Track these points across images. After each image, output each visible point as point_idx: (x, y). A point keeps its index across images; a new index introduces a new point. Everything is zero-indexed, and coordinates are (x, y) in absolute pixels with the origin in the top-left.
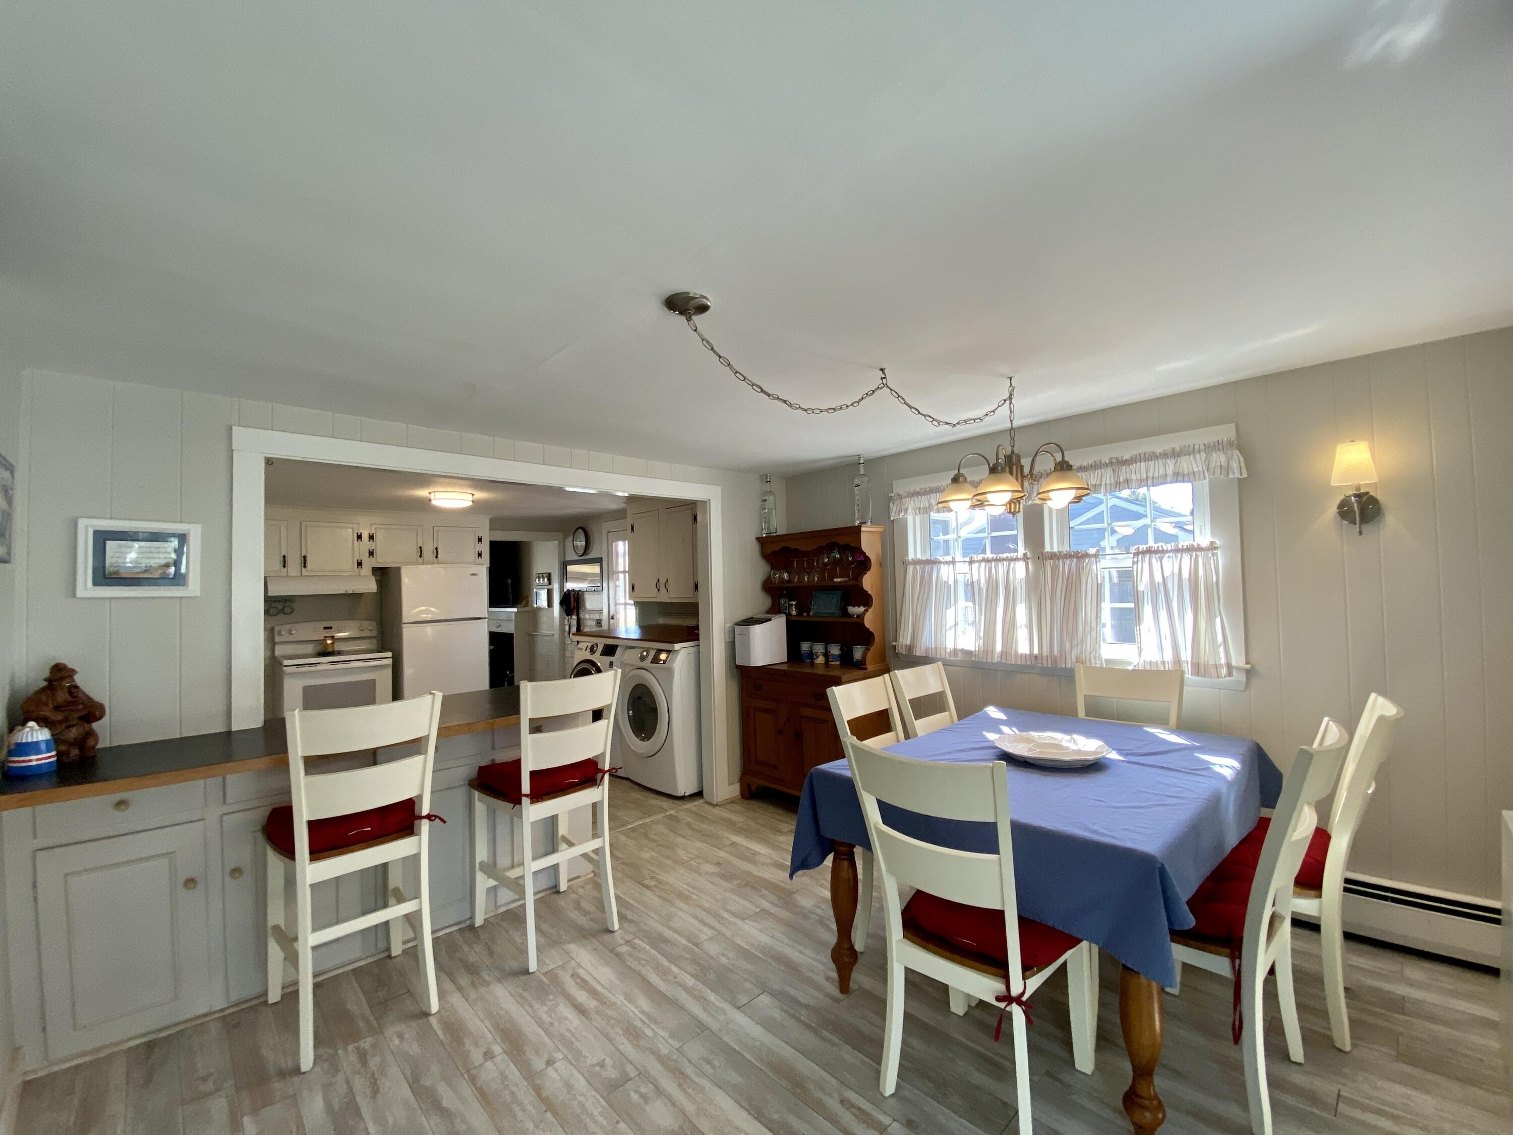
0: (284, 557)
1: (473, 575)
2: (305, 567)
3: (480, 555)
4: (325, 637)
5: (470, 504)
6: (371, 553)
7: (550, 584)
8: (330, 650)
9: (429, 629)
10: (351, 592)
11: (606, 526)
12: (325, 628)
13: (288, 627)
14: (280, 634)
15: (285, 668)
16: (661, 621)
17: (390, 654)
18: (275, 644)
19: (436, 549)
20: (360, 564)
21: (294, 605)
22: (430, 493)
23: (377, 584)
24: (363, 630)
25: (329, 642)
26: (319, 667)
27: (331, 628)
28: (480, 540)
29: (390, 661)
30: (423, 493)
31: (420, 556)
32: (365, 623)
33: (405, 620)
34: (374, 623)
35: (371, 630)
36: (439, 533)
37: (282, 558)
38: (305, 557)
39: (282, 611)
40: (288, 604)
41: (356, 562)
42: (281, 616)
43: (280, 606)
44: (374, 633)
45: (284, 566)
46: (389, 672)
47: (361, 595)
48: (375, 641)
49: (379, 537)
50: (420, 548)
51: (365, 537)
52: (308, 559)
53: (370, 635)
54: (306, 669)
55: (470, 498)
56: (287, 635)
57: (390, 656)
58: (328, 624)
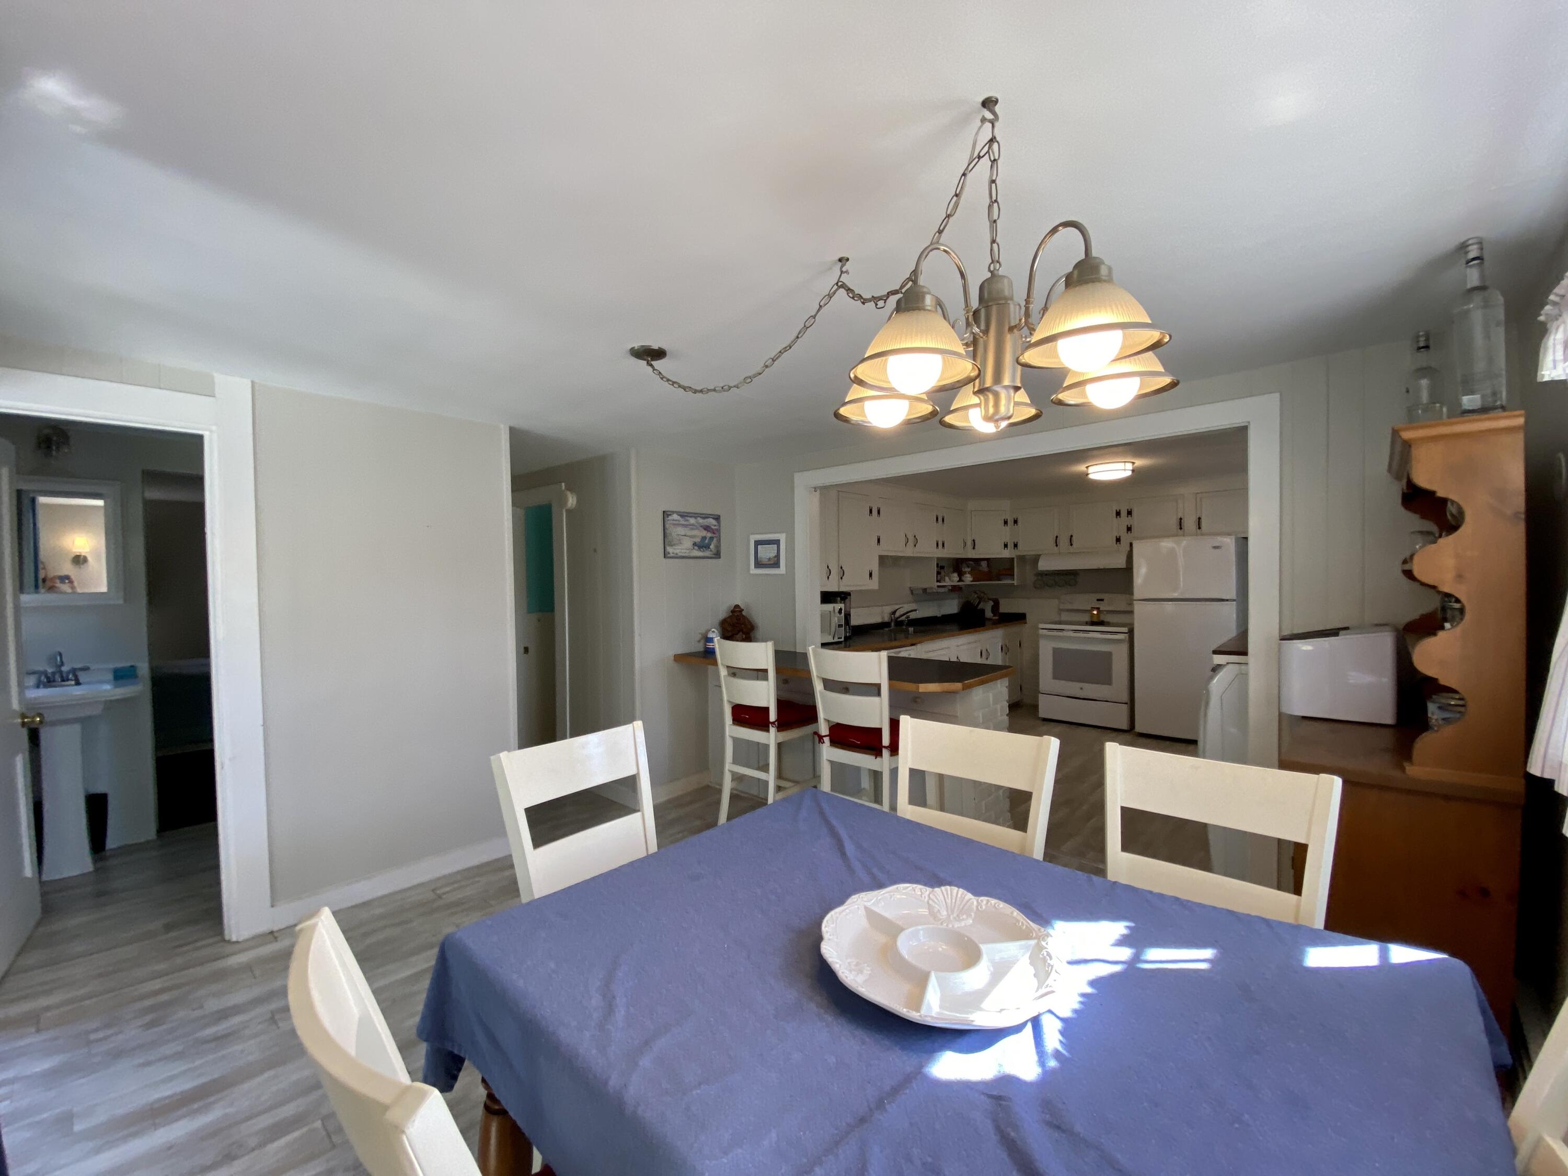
4: (1092, 608)
5: (1129, 473)
6: (1129, 529)
9: (1169, 606)
12: (1098, 600)
20: (1118, 540)
21: (1078, 578)
22: (1087, 467)
25: (1095, 612)
27: (1102, 600)
30: (1082, 468)
31: (1180, 529)
33: (1137, 598)
37: (1054, 538)
38: (1072, 536)
41: (1115, 538)
55: (1129, 466)
56: (1068, 604)
57: (1127, 631)
58: (1101, 596)
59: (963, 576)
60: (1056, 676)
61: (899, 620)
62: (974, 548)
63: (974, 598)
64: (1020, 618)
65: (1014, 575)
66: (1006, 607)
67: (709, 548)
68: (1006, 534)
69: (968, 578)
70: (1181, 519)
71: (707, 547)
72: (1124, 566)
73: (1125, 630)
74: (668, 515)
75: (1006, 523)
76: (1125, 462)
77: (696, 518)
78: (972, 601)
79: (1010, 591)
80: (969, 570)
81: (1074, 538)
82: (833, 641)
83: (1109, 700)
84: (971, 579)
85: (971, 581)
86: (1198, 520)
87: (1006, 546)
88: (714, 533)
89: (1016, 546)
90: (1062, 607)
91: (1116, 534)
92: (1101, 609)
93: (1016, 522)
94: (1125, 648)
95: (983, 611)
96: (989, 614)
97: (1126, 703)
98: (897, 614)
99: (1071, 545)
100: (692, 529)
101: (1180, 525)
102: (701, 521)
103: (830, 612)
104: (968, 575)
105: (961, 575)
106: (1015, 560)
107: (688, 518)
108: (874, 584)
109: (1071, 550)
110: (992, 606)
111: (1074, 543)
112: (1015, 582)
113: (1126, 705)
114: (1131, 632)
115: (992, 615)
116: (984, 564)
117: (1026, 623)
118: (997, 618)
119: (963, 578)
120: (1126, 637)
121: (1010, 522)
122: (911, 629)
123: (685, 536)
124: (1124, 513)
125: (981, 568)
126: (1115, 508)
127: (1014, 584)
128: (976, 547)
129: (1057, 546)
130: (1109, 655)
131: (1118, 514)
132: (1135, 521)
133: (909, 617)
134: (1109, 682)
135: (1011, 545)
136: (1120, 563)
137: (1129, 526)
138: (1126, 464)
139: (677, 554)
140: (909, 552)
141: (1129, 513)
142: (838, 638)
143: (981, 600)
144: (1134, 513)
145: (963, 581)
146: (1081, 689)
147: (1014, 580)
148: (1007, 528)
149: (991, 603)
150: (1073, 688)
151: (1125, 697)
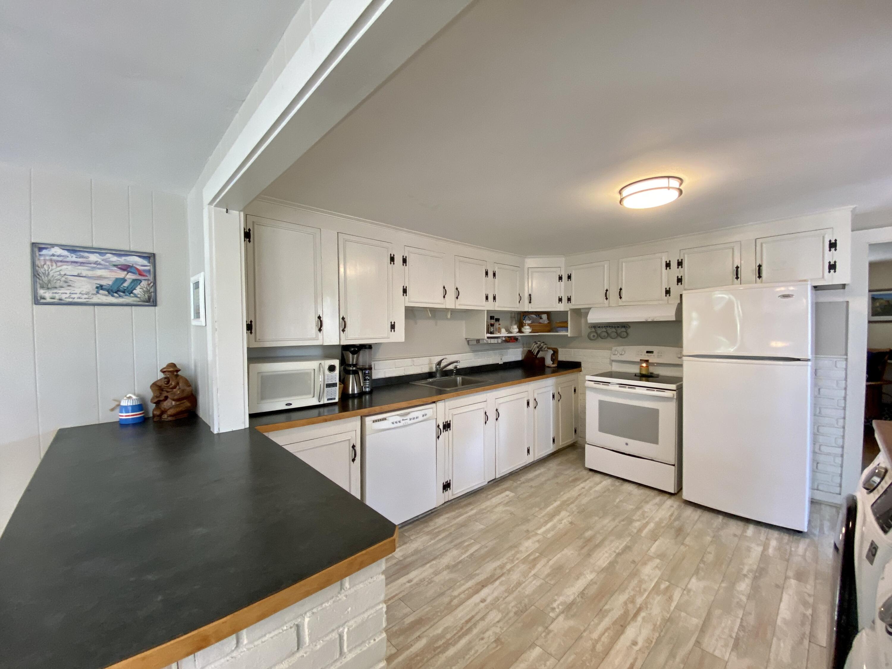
0: (607, 291)
3: (833, 267)
4: (641, 360)
5: (675, 195)
6: (679, 280)
12: (648, 352)
13: (621, 348)
14: (615, 354)
18: (612, 361)
19: (759, 266)
20: (668, 292)
21: (629, 331)
22: (620, 190)
25: (644, 365)
27: (651, 352)
28: (833, 245)
31: (736, 278)
33: (686, 352)
36: (764, 244)
38: (621, 289)
39: (619, 335)
40: (624, 330)
41: (664, 290)
42: (618, 339)
43: (619, 331)
49: (687, 263)
54: (601, 385)
55: (674, 183)
56: (619, 355)
57: (675, 389)
58: (650, 348)
59: (523, 327)
60: (602, 429)
61: (444, 370)
62: (530, 302)
63: (534, 348)
64: (575, 366)
65: (567, 327)
66: (563, 356)
67: (132, 293)
68: (561, 288)
69: (527, 330)
70: (737, 267)
71: (129, 291)
72: (674, 319)
73: (673, 387)
74: (41, 249)
75: (560, 278)
76: (669, 177)
77: (101, 254)
78: (532, 351)
79: (567, 342)
80: (529, 322)
81: (623, 291)
82: (318, 403)
83: (655, 460)
84: (530, 330)
85: (530, 333)
86: (757, 268)
87: (560, 300)
88: (140, 275)
89: (569, 299)
90: (614, 358)
91: (665, 286)
92: (650, 361)
93: (569, 277)
94: (673, 406)
95: (543, 359)
96: (549, 362)
97: (674, 465)
98: (443, 365)
99: (621, 298)
100: (93, 268)
101: (737, 274)
102: (114, 259)
103: (314, 370)
104: (527, 327)
105: (520, 327)
106: (569, 312)
107: (86, 254)
108: (399, 335)
109: (620, 302)
110: (552, 354)
111: (623, 296)
112: (569, 334)
113: (673, 467)
114: (680, 390)
115: (552, 362)
116: (544, 317)
117: (581, 371)
118: (554, 365)
119: (523, 330)
120: (674, 395)
121: (565, 278)
122: (459, 379)
123: (78, 276)
124: (674, 264)
125: (541, 321)
126: (665, 259)
127: (567, 335)
128: (532, 301)
129: (607, 299)
130: (655, 412)
131: (668, 265)
132: (686, 272)
133: (457, 367)
134: (655, 441)
135: (565, 299)
136: (670, 315)
137: (680, 277)
138: (670, 179)
139: (60, 300)
140: (450, 303)
141: (680, 264)
142: (328, 400)
143: (540, 349)
144: (685, 264)
145: (523, 332)
146: (627, 444)
147: (567, 331)
148: (562, 283)
149: (551, 352)
150: (619, 442)
151: (672, 458)
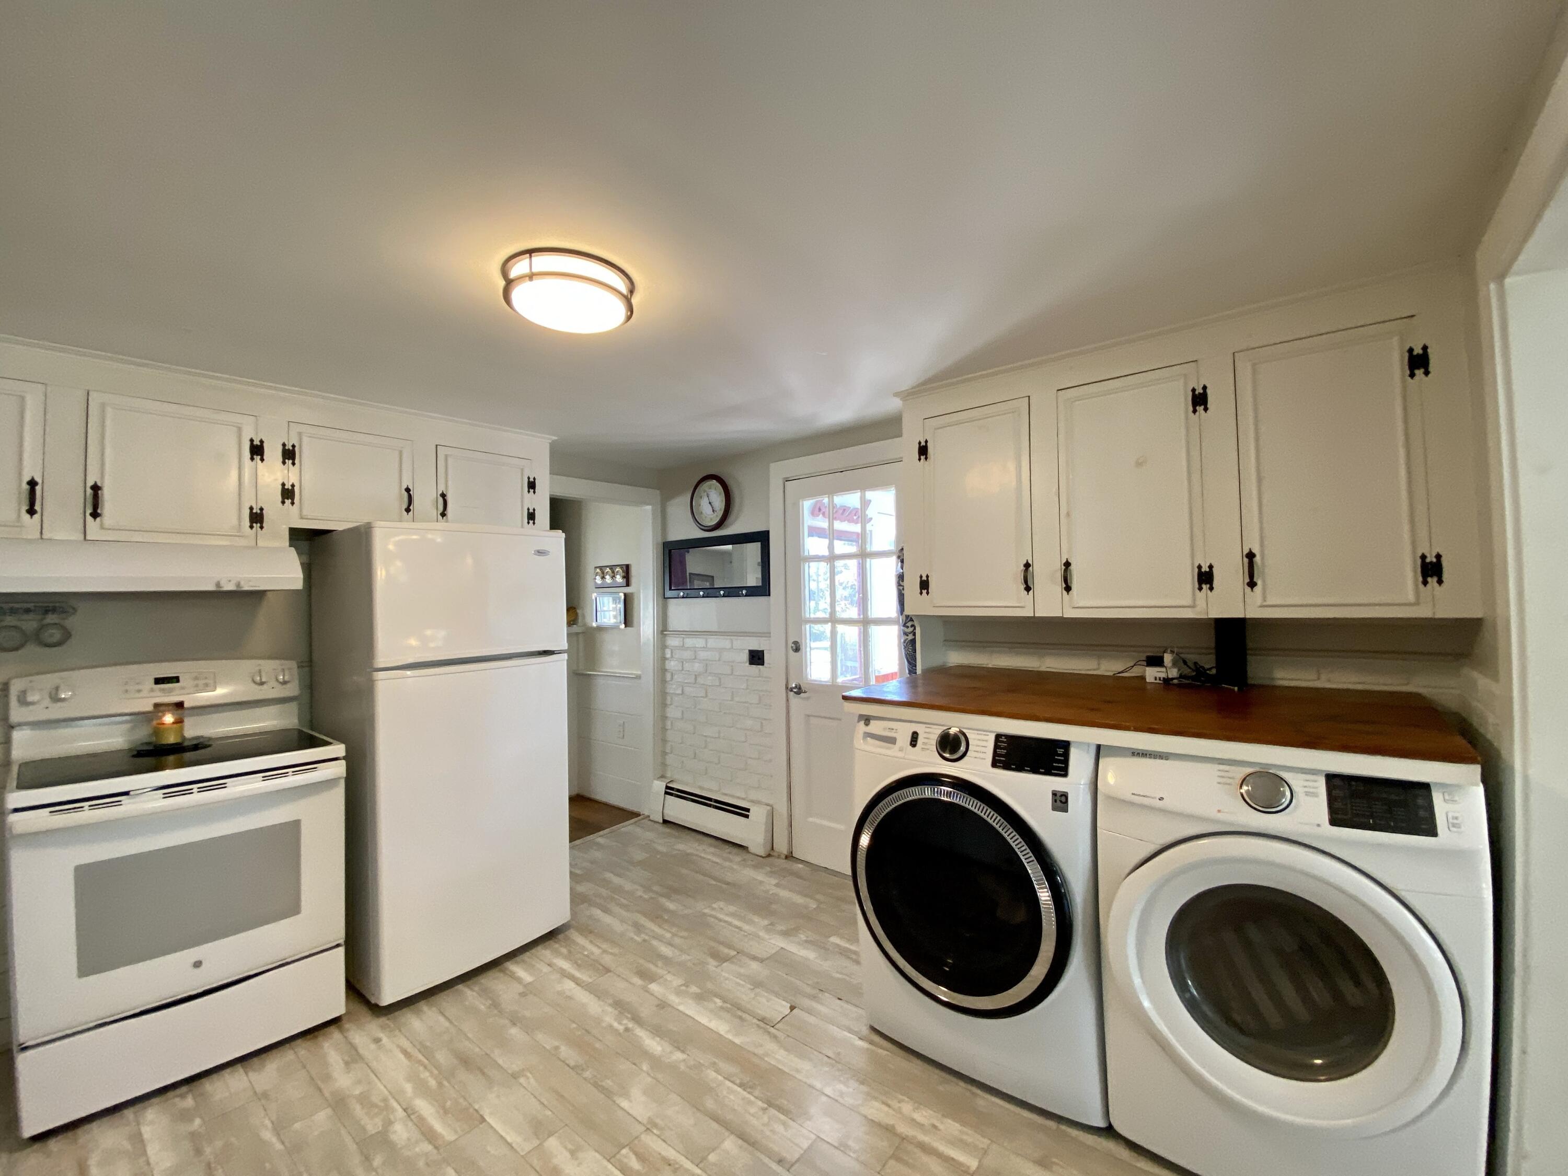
0: (32, 484)
1: (540, 553)
2: (95, 515)
3: (531, 516)
4: (156, 706)
6: (288, 494)
7: (628, 584)
8: (171, 739)
10: (230, 587)
11: (778, 470)
12: (158, 681)
13: (50, 680)
14: (23, 701)
15: (13, 818)
16: (956, 658)
17: (338, 749)
18: (12, 727)
19: (443, 496)
20: (257, 518)
21: (72, 622)
23: (304, 572)
24: (262, 683)
25: (169, 719)
26: (127, 807)
27: (176, 679)
28: (532, 485)
29: (339, 769)
31: (408, 510)
32: (269, 666)
33: (381, 660)
34: (293, 664)
35: (285, 683)
36: (450, 460)
37: (25, 487)
38: (96, 488)
39: (38, 638)
40: (51, 618)
41: (247, 513)
42: (32, 649)
43: (30, 624)
44: (293, 689)
45: (31, 511)
46: (337, 798)
47: (258, 596)
48: (293, 707)
49: (305, 454)
50: (408, 490)
51: (273, 452)
52: (107, 494)
53: (282, 695)
54: (87, 815)
56: (47, 702)
58: (166, 670)
86: (440, 498)
97: (340, 945)
120: (341, 770)
126: (248, 433)
131: (257, 450)
137: (289, 486)
